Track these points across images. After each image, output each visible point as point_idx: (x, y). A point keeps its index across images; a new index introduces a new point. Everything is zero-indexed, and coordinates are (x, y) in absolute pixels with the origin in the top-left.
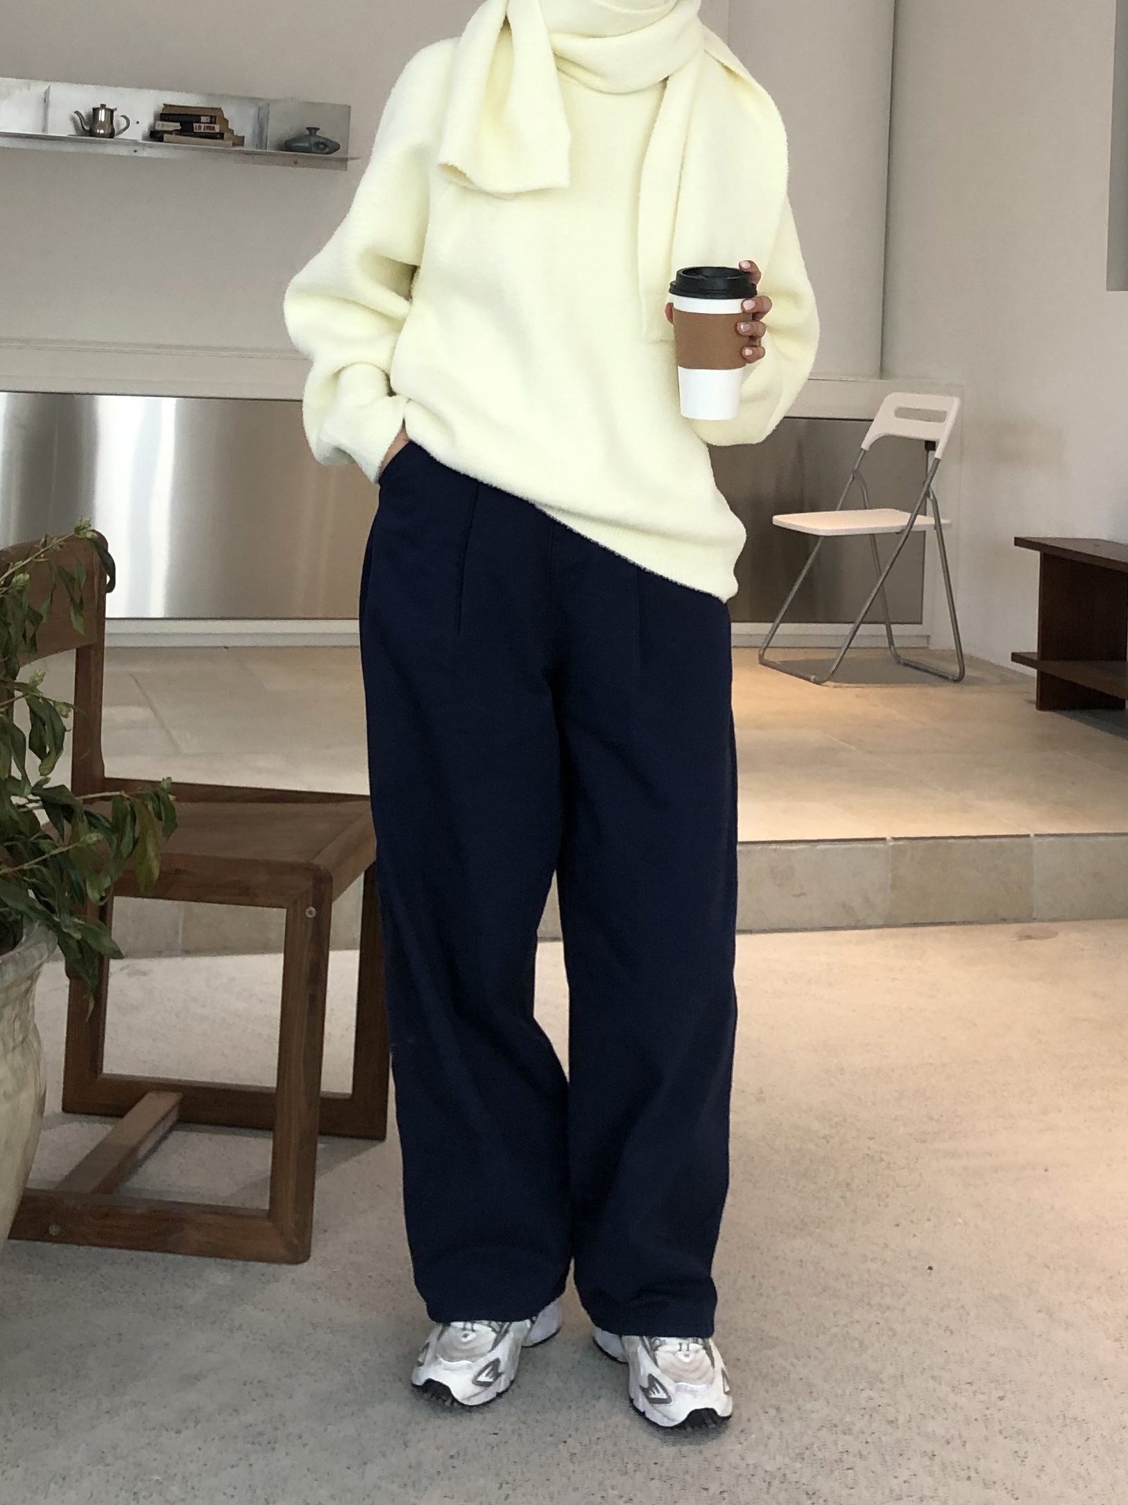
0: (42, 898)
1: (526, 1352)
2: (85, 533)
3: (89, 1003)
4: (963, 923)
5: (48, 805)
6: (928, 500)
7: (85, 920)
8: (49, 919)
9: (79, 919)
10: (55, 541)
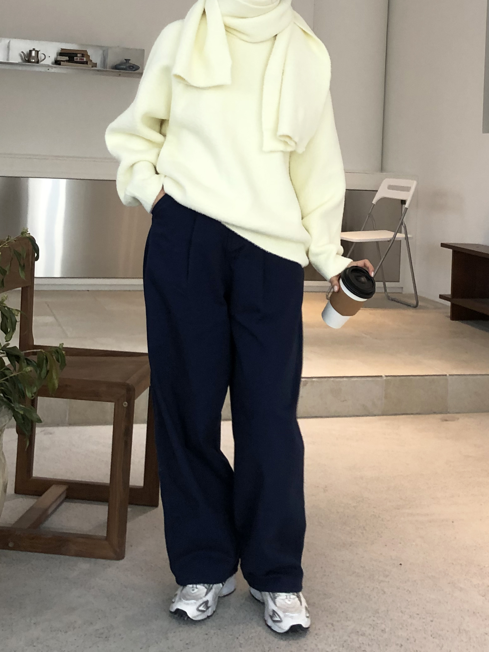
0: (6, 396)
1: (220, 599)
2: (25, 235)
3: (26, 443)
4: (417, 414)
5: (8, 355)
6: (402, 227)
7: (25, 406)
8: (9, 405)
9: (23, 405)
10: (12, 238)
